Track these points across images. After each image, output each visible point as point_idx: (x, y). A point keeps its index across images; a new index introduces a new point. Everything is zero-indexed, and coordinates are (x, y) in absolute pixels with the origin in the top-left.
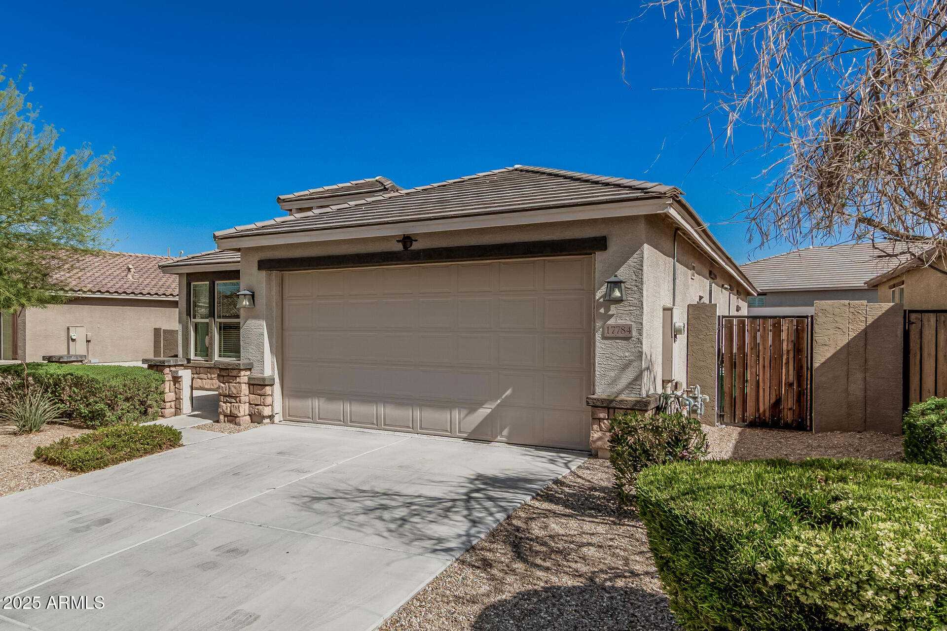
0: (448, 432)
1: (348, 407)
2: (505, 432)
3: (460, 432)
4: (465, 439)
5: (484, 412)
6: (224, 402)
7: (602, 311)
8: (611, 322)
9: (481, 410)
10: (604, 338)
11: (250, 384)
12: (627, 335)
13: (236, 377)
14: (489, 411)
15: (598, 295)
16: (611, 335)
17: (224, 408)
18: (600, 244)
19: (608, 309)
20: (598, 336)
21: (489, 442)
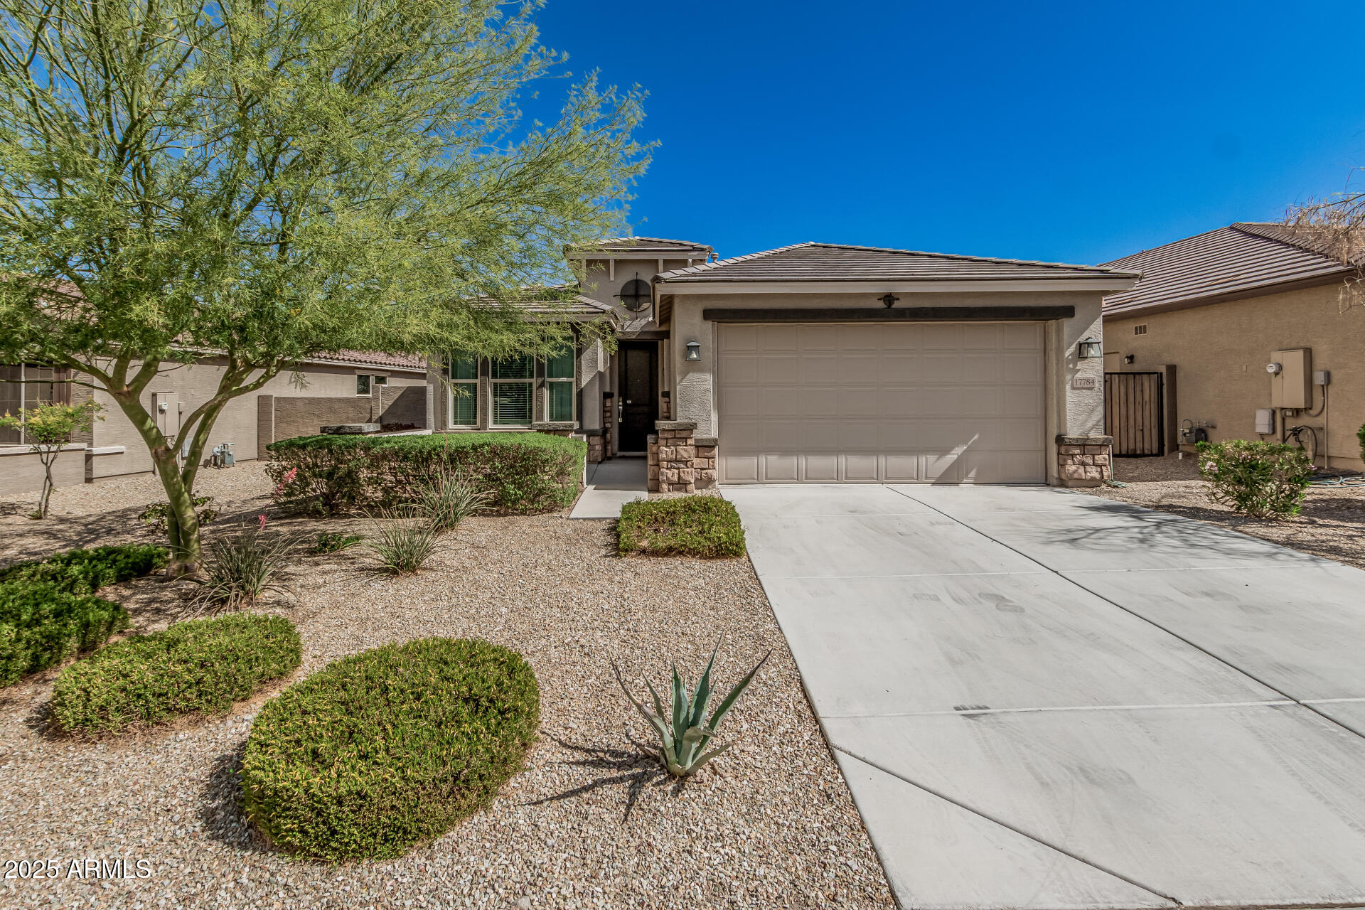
0: (916, 478)
1: (803, 461)
2: (972, 474)
3: (927, 478)
4: (933, 484)
5: (951, 458)
6: (667, 468)
7: (1071, 366)
8: (1078, 375)
9: (949, 456)
10: (1073, 388)
11: (697, 447)
12: (1091, 385)
13: (686, 438)
14: (956, 457)
15: (1067, 354)
16: (1079, 386)
17: (670, 475)
18: (1069, 312)
19: (1075, 365)
20: (1068, 387)
21: (957, 484)
